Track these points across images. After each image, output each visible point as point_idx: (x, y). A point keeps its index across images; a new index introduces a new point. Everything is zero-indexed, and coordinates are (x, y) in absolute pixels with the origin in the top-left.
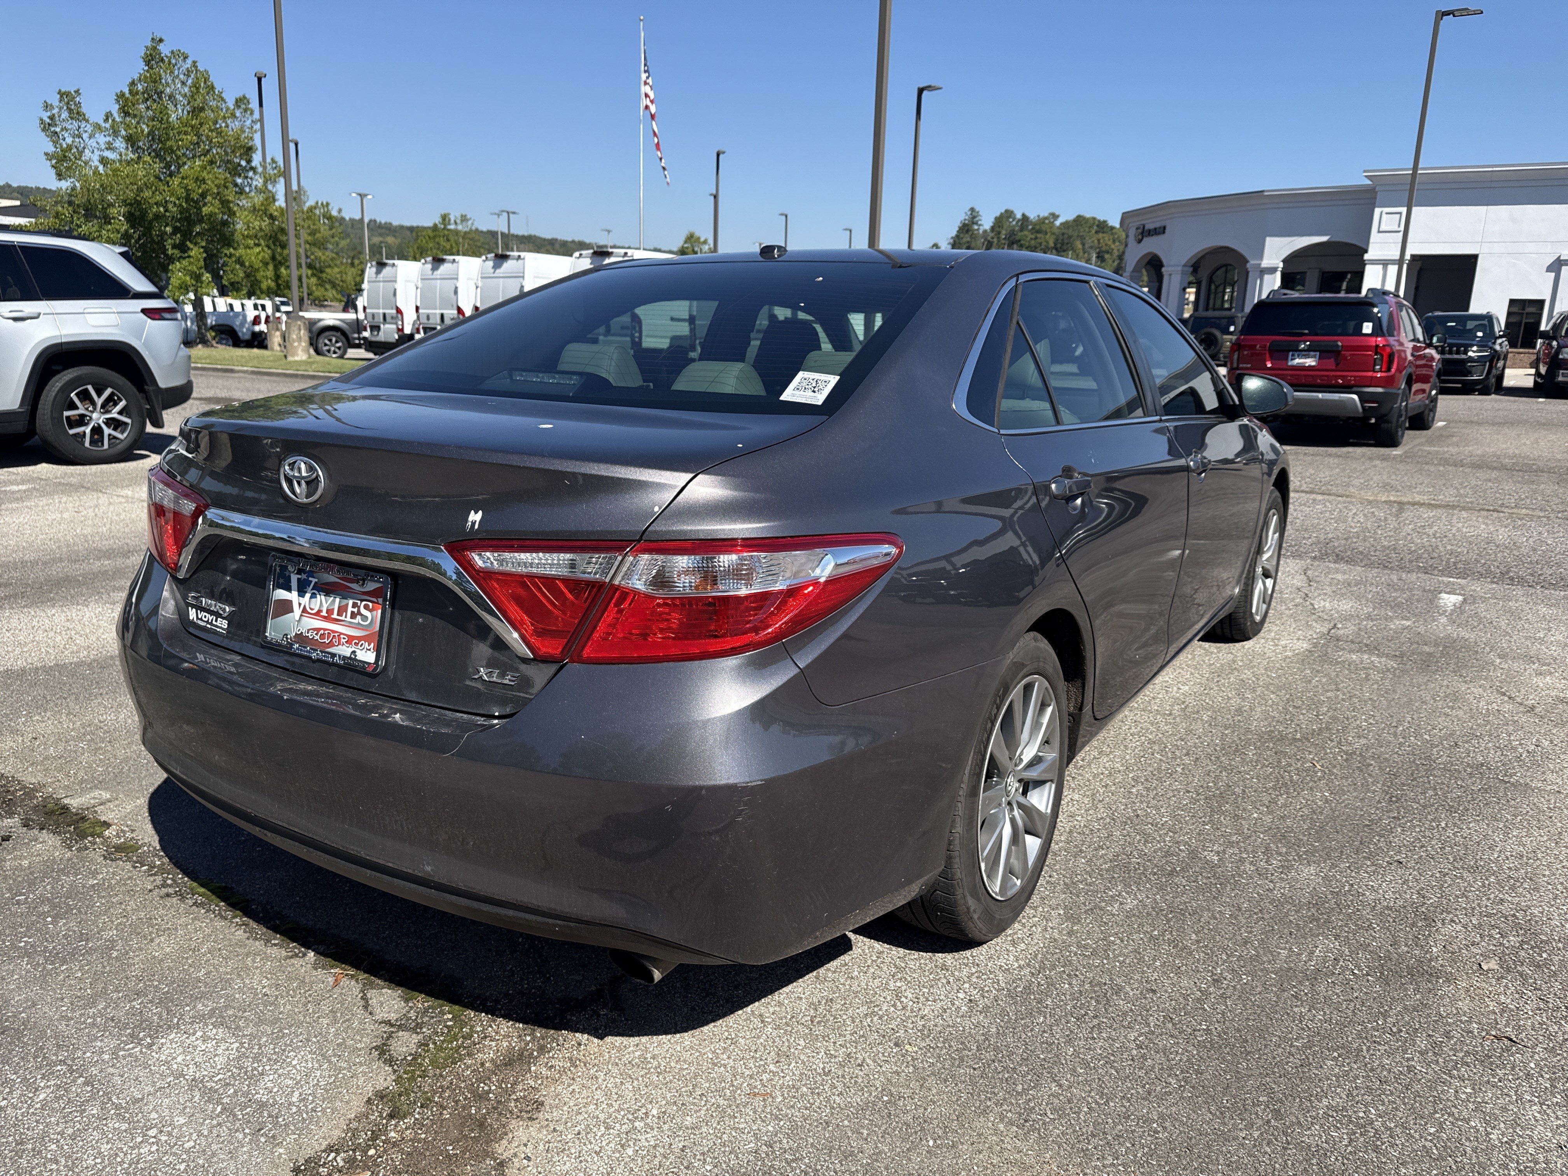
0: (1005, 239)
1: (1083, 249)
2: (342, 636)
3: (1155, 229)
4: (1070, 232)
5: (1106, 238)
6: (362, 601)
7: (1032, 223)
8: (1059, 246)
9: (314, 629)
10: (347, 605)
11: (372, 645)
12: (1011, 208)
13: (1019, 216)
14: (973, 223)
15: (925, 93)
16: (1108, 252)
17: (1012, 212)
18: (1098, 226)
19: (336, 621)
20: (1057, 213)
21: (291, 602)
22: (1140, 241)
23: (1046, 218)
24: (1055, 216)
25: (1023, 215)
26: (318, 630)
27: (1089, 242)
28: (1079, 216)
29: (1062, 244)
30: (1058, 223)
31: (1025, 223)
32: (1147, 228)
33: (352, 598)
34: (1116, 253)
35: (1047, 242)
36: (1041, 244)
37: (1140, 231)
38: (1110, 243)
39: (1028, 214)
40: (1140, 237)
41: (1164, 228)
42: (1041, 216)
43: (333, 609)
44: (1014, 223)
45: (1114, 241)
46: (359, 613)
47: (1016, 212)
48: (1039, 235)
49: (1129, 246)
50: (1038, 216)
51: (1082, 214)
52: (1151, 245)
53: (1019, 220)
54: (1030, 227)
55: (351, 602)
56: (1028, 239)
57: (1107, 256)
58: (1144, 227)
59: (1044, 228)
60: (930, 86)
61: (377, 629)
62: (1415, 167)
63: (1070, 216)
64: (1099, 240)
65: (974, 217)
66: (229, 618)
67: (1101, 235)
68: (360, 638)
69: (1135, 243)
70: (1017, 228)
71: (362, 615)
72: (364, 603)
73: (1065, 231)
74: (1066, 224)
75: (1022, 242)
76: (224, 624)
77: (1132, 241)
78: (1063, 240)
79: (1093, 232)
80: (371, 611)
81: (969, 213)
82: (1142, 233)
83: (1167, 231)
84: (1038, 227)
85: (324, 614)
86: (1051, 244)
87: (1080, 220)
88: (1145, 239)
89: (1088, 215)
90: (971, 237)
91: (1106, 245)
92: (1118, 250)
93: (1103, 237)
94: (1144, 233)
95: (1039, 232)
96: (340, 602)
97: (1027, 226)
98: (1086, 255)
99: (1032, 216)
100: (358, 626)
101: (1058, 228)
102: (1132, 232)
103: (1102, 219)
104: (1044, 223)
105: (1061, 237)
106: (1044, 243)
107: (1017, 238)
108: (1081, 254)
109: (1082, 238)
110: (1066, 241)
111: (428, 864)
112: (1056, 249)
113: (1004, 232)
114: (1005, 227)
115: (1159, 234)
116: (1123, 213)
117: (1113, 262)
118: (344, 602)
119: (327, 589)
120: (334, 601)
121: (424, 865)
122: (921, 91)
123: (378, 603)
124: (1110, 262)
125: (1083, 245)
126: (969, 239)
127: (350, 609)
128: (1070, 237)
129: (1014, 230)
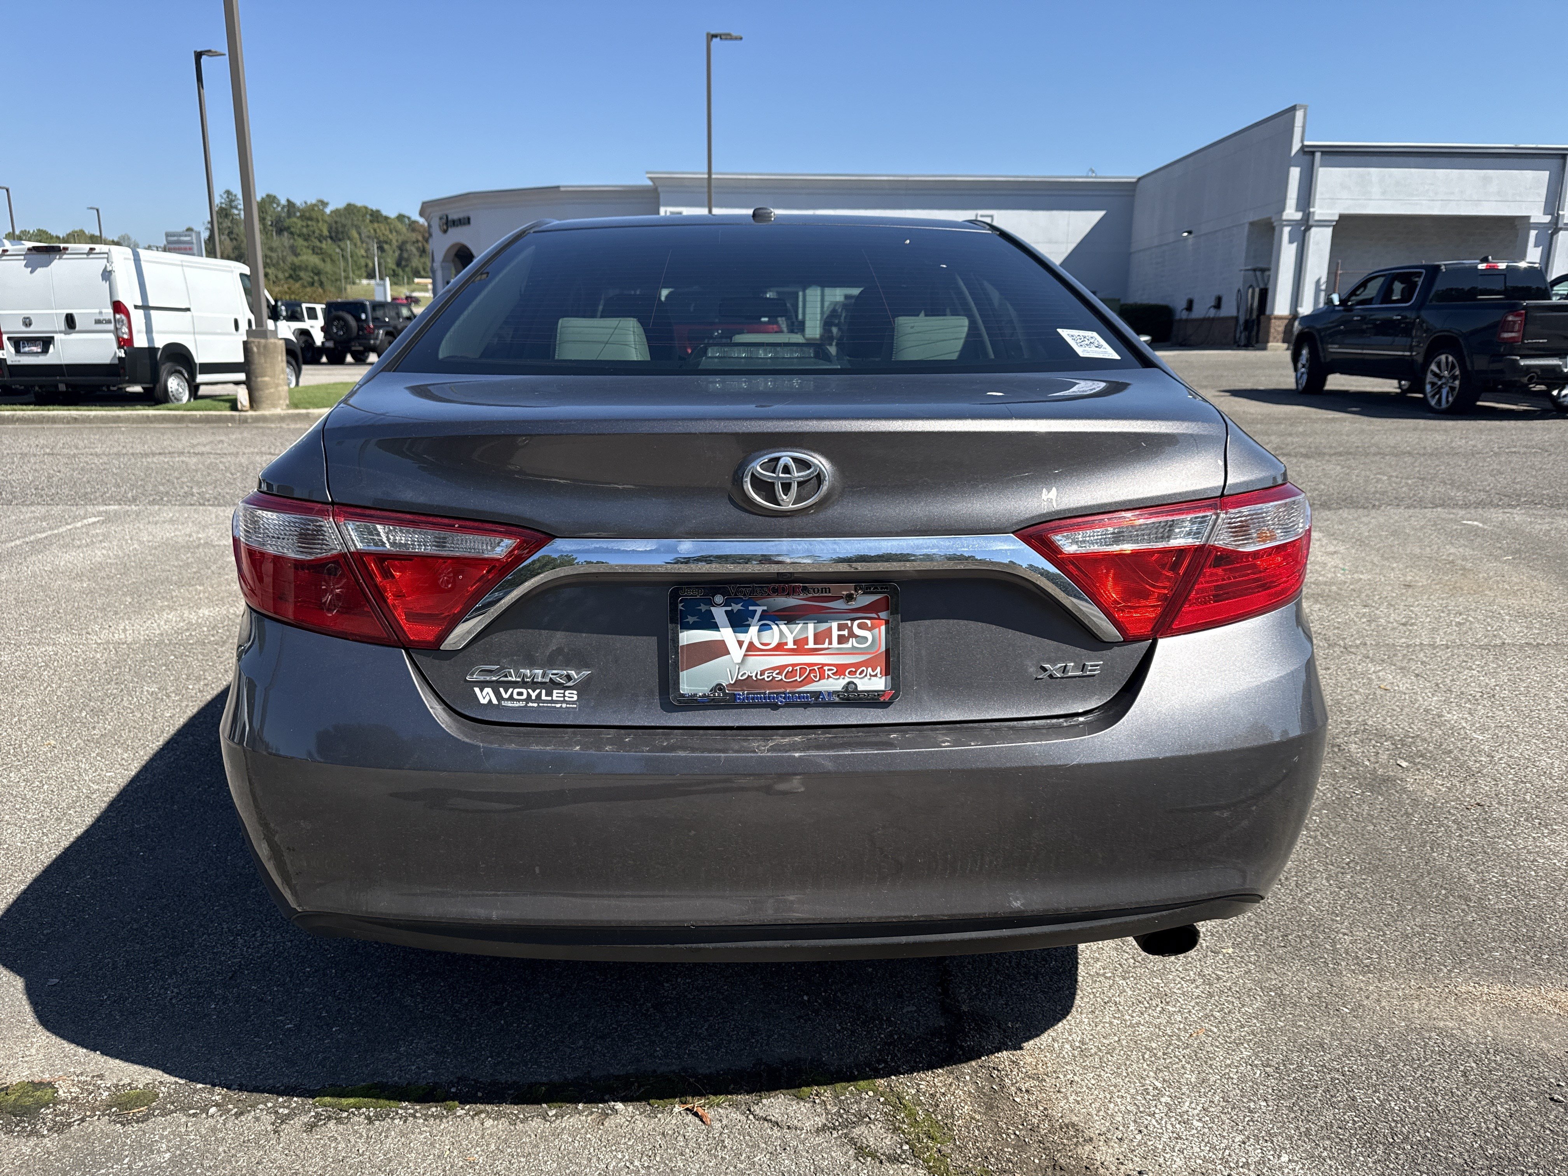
0: (271, 225)
1: (361, 238)
2: (826, 668)
3: (460, 220)
4: (343, 220)
5: (382, 229)
6: (853, 620)
7: (299, 210)
8: (333, 234)
9: (774, 669)
10: (830, 628)
11: (879, 669)
12: (273, 192)
13: (283, 202)
14: (232, 207)
15: (204, 58)
16: (386, 243)
17: (275, 197)
18: (371, 215)
19: (813, 651)
20: (325, 200)
21: (723, 642)
22: (445, 231)
23: (315, 205)
24: (325, 204)
25: (288, 201)
26: (781, 668)
27: (364, 231)
28: (349, 205)
29: (337, 232)
30: (328, 211)
31: (291, 210)
32: (450, 218)
33: (835, 619)
34: (395, 243)
35: (321, 231)
36: (314, 232)
37: (444, 221)
38: (387, 233)
39: (293, 200)
40: (445, 227)
41: (469, 219)
42: (309, 203)
43: (807, 638)
44: (279, 209)
45: (391, 231)
46: (852, 635)
47: (279, 197)
48: (310, 223)
49: (434, 235)
50: (306, 203)
51: (352, 202)
52: (457, 236)
53: (284, 207)
54: (298, 214)
55: (835, 625)
56: (299, 226)
57: (386, 247)
58: (447, 218)
59: (314, 215)
60: (209, 51)
61: (883, 648)
62: (710, 173)
63: (341, 205)
64: (375, 230)
65: (231, 201)
66: (582, 688)
67: (376, 225)
68: (857, 665)
69: (441, 233)
70: (283, 215)
71: (857, 636)
72: (857, 622)
73: (338, 219)
74: (336, 212)
75: (292, 229)
76: (572, 695)
77: (436, 231)
78: (337, 228)
79: (368, 221)
80: (870, 629)
81: (225, 196)
82: (447, 223)
83: (472, 221)
84: (307, 214)
85: (791, 645)
86: (326, 232)
87: (350, 209)
88: (450, 230)
89: (359, 204)
90: (232, 222)
91: (383, 235)
92: (397, 241)
93: (379, 227)
94: (448, 224)
95: (310, 219)
96: (815, 629)
97: (295, 213)
98: (364, 245)
99: (298, 202)
100: (853, 651)
101: (330, 215)
102: (436, 223)
103: (374, 209)
104: (313, 210)
105: (334, 225)
106: (317, 232)
107: (286, 224)
108: (359, 243)
109: (358, 228)
110: (340, 229)
111: (1016, 899)
112: (331, 238)
113: (269, 218)
114: (270, 213)
115: (464, 224)
116: (424, 203)
117: (394, 252)
118: (823, 626)
119: (789, 617)
120: (805, 629)
121: (1010, 902)
122: (198, 56)
123: (879, 618)
124: (391, 252)
125: (360, 234)
126: (229, 224)
127: (835, 633)
128: (344, 226)
129: (280, 217)
